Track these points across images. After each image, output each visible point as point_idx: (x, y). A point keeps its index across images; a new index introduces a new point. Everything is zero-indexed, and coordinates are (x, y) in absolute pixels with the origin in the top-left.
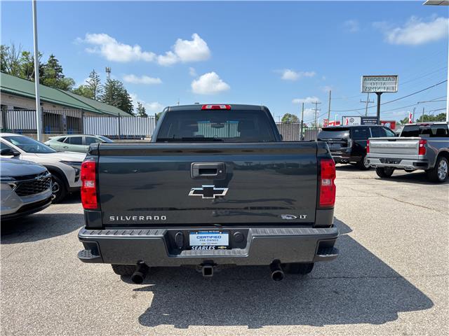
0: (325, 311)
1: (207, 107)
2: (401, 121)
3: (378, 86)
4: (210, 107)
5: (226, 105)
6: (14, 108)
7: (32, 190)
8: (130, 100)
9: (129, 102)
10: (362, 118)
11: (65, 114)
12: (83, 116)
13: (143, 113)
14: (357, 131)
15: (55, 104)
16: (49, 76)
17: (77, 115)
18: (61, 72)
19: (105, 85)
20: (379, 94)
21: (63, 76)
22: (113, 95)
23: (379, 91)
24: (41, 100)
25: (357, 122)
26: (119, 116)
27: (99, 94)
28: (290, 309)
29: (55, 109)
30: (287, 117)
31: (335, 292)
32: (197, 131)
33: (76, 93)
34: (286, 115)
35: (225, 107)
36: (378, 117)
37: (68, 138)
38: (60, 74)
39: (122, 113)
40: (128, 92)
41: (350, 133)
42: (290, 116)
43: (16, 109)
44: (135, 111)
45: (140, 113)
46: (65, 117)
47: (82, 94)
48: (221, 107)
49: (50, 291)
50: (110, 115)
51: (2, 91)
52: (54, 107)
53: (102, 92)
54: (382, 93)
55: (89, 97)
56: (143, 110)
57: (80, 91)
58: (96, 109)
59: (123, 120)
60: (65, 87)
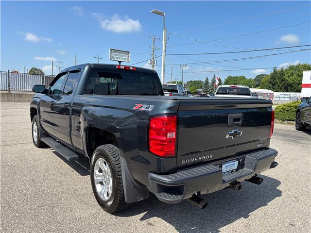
3: (119, 57)
23: (119, 60)
30: (34, 70)
34: (32, 68)
42: (36, 69)
54: (121, 62)
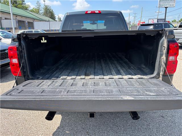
0: (159, 131)
1: (88, 12)
2: (172, 21)
3: (166, 4)
4: (90, 12)
5: (99, 11)
6: (5, 18)
7: (4, 57)
8: (54, 14)
9: (54, 15)
10: (158, 19)
11: (27, 20)
12: (33, 21)
13: (60, 20)
14: (157, 25)
15: (22, 16)
16: (19, 4)
17: (31, 21)
18: (24, 2)
19: (43, 7)
20: (166, 8)
21: (25, 4)
22: (47, 12)
23: (166, 6)
24: (13, 14)
25: (155, 21)
26: (49, 21)
27: (41, 12)
28: (138, 129)
29: (22, 18)
31: (162, 117)
32: (83, 26)
33: (31, 11)
35: (98, 12)
36: (165, 19)
37: (27, 31)
38: (24, 3)
39: (51, 20)
40: (53, 11)
41: (154, 26)
43: (6, 19)
44: (57, 19)
45: (59, 20)
46: (27, 22)
47: (34, 12)
48: (96, 12)
49: (8, 113)
50: (46, 21)
51: (1, 11)
52: (22, 17)
53: (42, 11)
54: (167, 7)
55: (37, 13)
56: (60, 18)
57: (33, 10)
58: (40, 18)
59: (51, 23)
60: (26, 9)
